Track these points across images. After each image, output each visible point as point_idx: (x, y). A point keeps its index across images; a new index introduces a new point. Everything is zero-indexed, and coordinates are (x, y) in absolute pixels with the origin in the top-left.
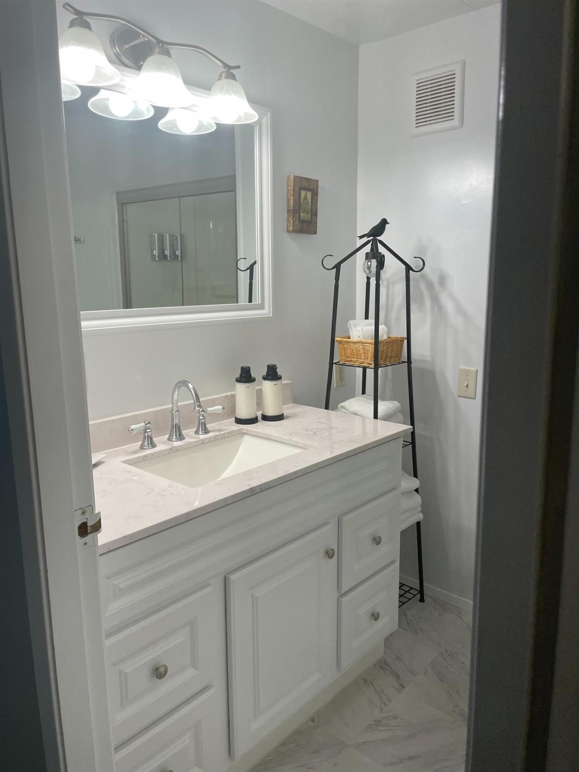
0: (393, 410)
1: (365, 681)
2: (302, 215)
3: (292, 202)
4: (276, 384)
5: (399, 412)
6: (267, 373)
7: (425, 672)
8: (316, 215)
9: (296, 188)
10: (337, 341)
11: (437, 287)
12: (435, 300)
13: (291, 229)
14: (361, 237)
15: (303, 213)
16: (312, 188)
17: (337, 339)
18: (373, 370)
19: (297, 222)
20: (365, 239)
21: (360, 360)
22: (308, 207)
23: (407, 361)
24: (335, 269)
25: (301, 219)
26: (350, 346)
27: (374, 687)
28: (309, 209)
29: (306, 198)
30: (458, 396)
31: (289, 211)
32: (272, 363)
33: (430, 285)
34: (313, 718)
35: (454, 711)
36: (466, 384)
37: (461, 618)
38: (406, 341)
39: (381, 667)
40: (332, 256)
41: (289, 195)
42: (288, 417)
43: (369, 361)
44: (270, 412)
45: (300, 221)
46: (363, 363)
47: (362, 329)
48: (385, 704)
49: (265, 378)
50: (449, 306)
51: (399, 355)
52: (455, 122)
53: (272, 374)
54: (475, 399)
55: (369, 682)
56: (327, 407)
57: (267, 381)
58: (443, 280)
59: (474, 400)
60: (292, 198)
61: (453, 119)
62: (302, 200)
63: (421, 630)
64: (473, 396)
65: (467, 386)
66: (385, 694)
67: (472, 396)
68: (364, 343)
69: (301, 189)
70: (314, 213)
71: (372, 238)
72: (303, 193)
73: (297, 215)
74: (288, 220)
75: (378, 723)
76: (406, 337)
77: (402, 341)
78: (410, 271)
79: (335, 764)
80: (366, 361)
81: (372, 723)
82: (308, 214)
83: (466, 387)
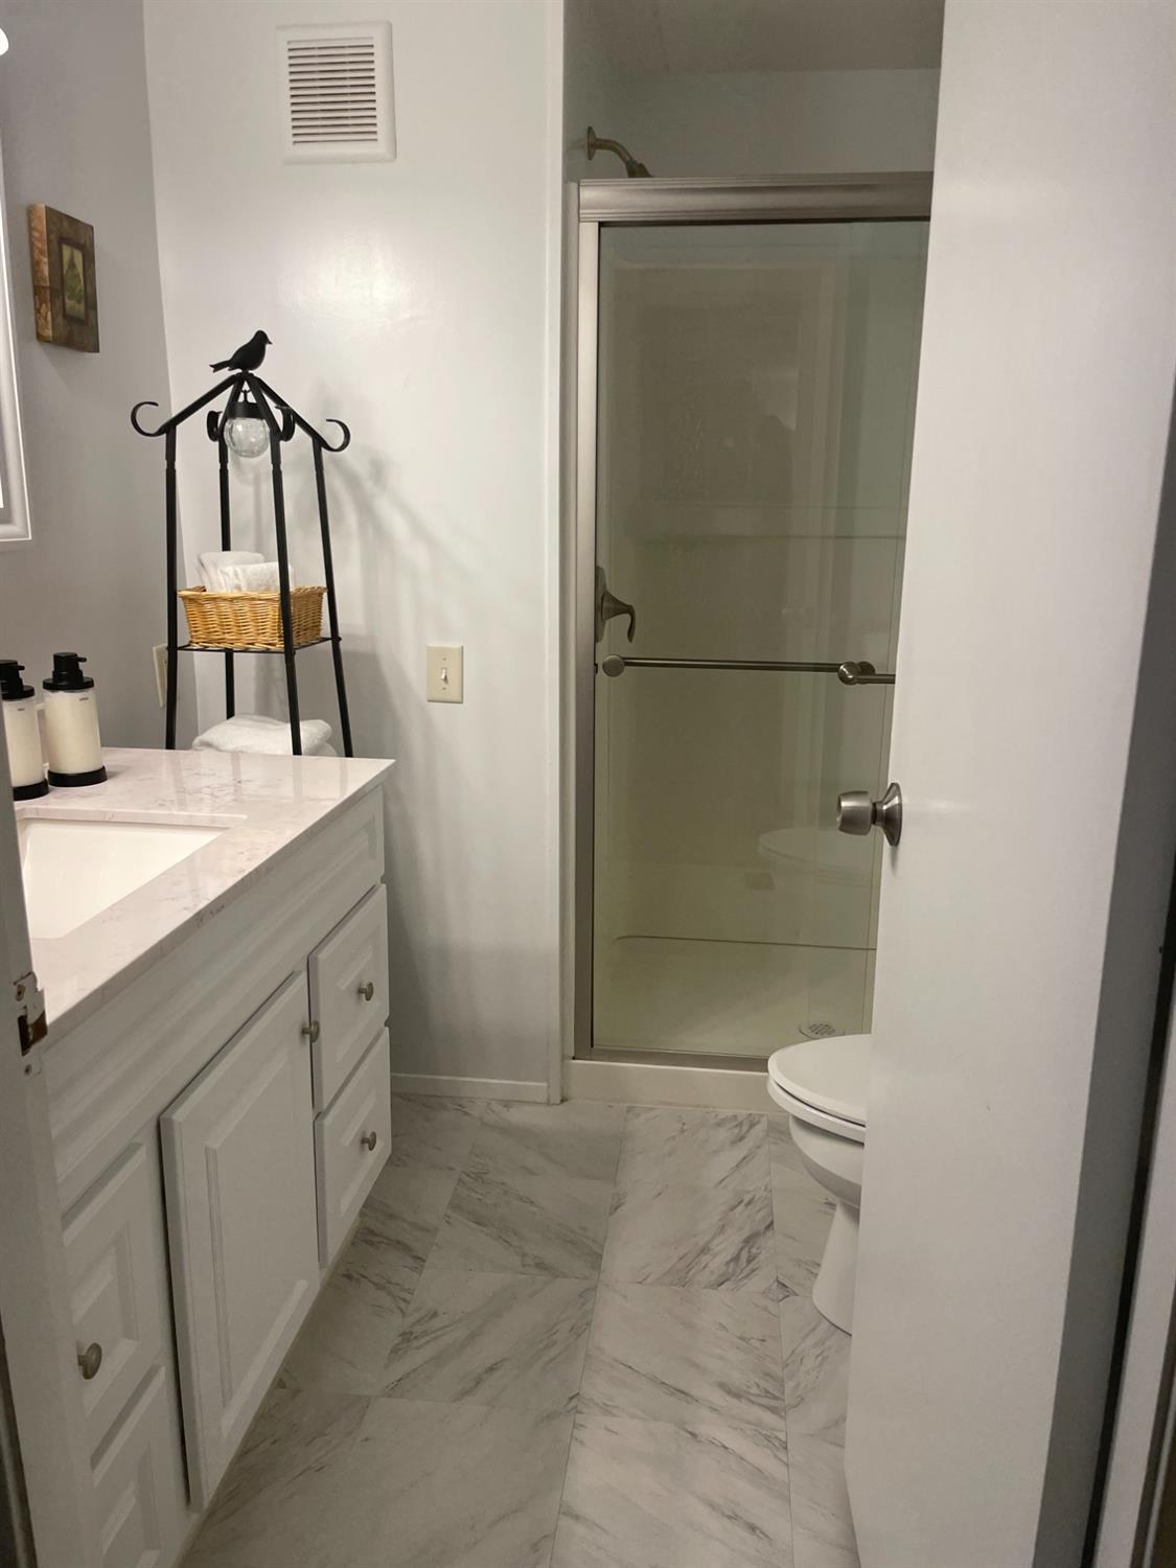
0: (319, 737)
1: (349, 1277)
2: (69, 303)
3: (46, 270)
4: (86, 699)
5: (327, 742)
6: (54, 673)
7: (448, 1222)
8: (95, 308)
9: (53, 237)
10: (184, 598)
11: (368, 485)
12: (366, 509)
13: (49, 333)
14: (217, 367)
15: (70, 299)
16: (82, 242)
17: (182, 593)
18: (284, 655)
19: (60, 319)
20: (226, 373)
21: (246, 638)
22: (79, 287)
23: (330, 636)
24: (164, 435)
25: (67, 310)
26: (218, 607)
27: (370, 1281)
28: (80, 291)
29: (72, 265)
30: (429, 701)
31: (37, 290)
32: (65, 649)
33: (353, 482)
34: (281, 1380)
35: (524, 1266)
36: (443, 677)
37: (466, 1114)
38: (325, 595)
39: (366, 1241)
40: (156, 404)
41: (36, 252)
42: (114, 775)
43: (271, 635)
44: (74, 765)
45: (65, 315)
46: (252, 644)
47: (244, 571)
48: (404, 1300)
49: (51, 686)
50: (398, 526)
51: (317, 626)
52: (380, 148)
53: (68, 675)
54: (461, 703)
55: (356, 1276)
56: (170, 745)
57: (61, 694)
58: (379, 470)
59: (460, 705)
60: (46, 260)
61: (376, 140)
62: (66, 267)
63: (408, 1156)
64: (459, 699)
65: (446, 679)
66: (397, 1284)
67: (456, 697)
68: (253, 599)
69: (63, 240)
70: (91, 303)
71: (239, 371)
72: (67, 251)
73: (58, 303)
74: (38, 311)
75: (407, 1337)
76: (325, 586)
77: (321, 595)
78: (323, 450)
79: (366, 1439)
80: (261, 638)
81: (396, 1342)
82: (79, 302)
83: (443, 683)
